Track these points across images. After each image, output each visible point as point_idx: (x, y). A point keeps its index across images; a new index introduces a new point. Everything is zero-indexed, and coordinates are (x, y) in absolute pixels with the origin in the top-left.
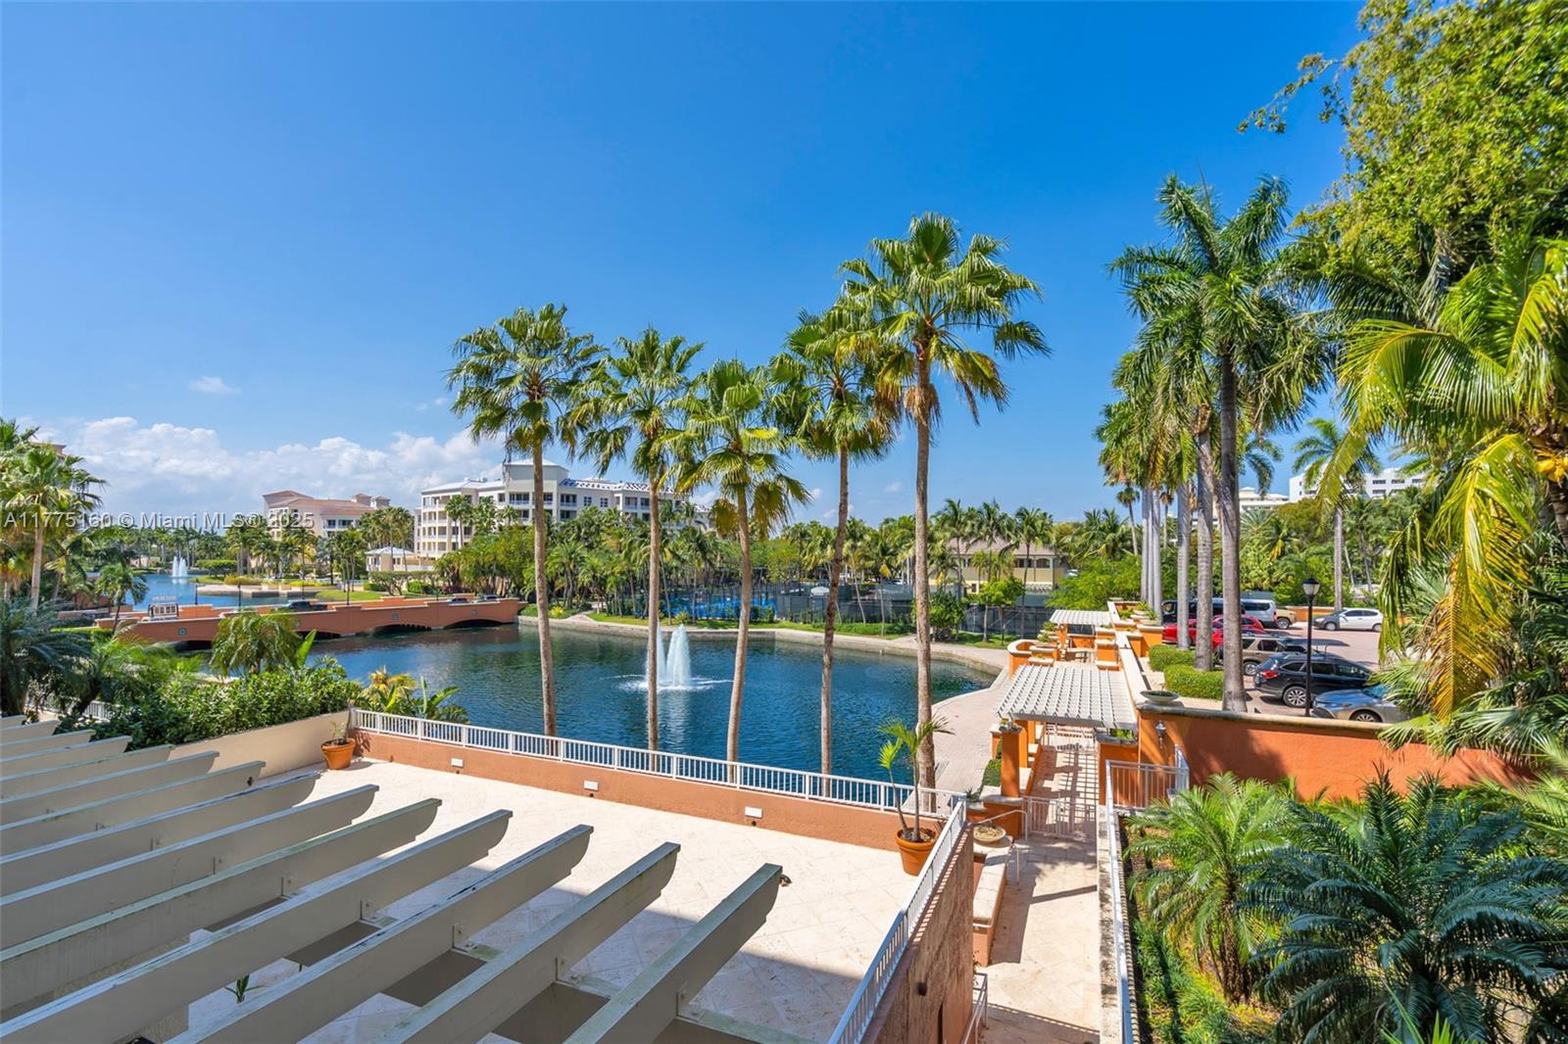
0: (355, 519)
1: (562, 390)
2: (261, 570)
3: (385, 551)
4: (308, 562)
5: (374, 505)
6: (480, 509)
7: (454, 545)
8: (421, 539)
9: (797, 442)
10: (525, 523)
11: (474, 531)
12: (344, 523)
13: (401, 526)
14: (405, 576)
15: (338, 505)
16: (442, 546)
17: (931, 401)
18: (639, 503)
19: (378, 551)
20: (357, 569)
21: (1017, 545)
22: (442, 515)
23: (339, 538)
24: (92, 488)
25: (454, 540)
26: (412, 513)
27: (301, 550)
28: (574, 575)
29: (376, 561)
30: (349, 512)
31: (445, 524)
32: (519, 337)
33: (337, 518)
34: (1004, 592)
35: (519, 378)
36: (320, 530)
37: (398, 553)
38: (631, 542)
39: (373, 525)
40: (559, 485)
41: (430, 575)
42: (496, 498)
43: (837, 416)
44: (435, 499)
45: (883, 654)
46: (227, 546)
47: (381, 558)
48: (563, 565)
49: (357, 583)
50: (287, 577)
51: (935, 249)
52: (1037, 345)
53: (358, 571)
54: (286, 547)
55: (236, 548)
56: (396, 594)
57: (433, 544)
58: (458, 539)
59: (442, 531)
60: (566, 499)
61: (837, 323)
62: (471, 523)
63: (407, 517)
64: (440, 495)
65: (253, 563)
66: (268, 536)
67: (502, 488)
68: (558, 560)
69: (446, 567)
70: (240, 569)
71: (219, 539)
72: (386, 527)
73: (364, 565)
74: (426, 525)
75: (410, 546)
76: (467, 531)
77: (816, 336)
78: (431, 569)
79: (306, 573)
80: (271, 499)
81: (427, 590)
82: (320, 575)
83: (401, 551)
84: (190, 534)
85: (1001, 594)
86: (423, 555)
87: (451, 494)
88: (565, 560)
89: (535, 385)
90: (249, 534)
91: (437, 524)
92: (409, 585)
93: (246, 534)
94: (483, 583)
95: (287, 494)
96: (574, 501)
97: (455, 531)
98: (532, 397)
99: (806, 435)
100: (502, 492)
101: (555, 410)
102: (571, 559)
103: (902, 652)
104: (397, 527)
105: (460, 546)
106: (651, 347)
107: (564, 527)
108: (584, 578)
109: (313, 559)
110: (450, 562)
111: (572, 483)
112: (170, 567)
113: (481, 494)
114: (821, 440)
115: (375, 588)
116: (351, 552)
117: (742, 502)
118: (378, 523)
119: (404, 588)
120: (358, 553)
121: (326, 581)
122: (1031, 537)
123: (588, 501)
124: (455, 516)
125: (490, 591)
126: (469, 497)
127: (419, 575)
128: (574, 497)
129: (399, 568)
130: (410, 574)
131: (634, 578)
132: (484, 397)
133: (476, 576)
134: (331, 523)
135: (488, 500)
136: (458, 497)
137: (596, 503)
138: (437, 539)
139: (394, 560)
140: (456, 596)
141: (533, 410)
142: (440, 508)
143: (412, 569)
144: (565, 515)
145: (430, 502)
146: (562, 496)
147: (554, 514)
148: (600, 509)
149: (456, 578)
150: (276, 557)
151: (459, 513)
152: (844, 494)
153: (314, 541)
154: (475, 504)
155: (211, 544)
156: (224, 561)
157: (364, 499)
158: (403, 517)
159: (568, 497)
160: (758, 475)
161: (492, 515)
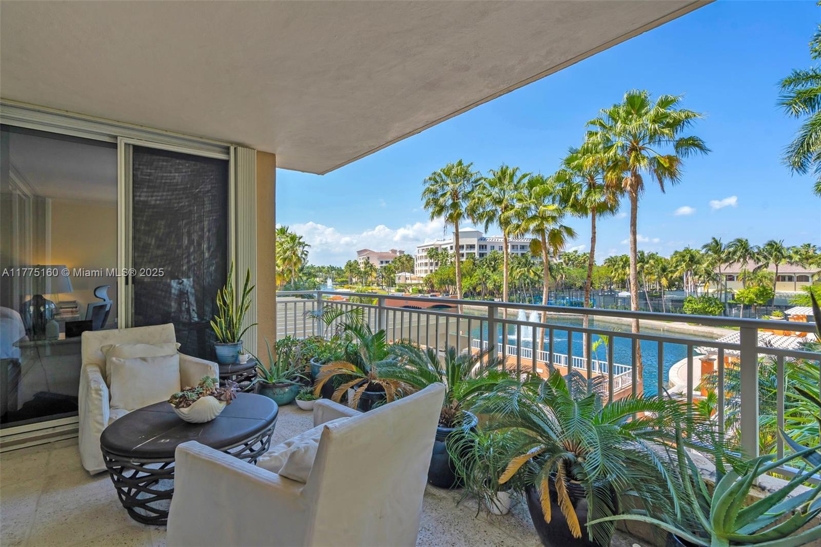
0: (391, 260)
1: (466, 196)
2: (356, 283)
3: (403, 274)
4: (373, 279)
5: (398, 254)
6: (442, 254)
7: (431, 271)
8: (417, 269)
9: (569, 209)
10: (462, 260)
11: (440, 264)
12: (387, 262)
13: (409, 262)
14: (411, 285)
15: (384, 254)
16: (426, 271)
17: (638, 182)
18: (519, 248)
19: (400, 274)
20: (392, 282)
21: (766, 266)
22: (426, 257)
23: (385, 268)
24: (306, 248)
25: (431, 269)
26: (414, 257)
27: (371, 274)
28: (485, 284)
29: (399, 279)
30: (389, 257)
31: (427, 261)
32: (447, 174)
33: (384, 260)
34: (756, 296)
35: (449, 193)
36: (378, 266)
37: (408, 275)
38: (512, 268)
39: (398, 262)
40: (478, 240)
41: (421, 284)
42: (449, 248)
43: (588, 195)
44: (423, 250)
45: (663, 330)
46: (345, 273)
47: (401, 277)
48: (480, 279)
49: (392, 288)
50: (366, 286)
51: (637, 107)
52: (702, 148)
53: (392, 283)
54: (366, 273)
55: (348, 274)
56: (407, 293)
57: (422, 271)
58: (433, 268)
59: (426, 264)
60: (482, 247)
61: (586, 151)
62: (438, 260)
63: (411, 258)
64: (425, 248)
65: (354, 280)
66: (359, 268)
67: (452, 243)
68: (478, 277)
69: (428, 281)
70: (349, 283)
71: (342, 270)
72: (403, 263)
73: (395, 280)
74: (419, 262)
75: (413, 272)
76: (437, 264)
77: (576, 158)
78: (421, 282)
79: (373, 284)
80: (360, 253)
81: (420, 291)
82: (378, 285)
83: (409, 274)
84: (333, 268)
85: (753, 297)
86: (418, 276)
87: (429, 247)
88: (481, 277)
89: (455, 195)
90: (352, 267)
91: (424, 261)
92: (412, 289)
93: (352, 268)
94: (444, 289)
95: (365, 250)
96: (486, 248)
97: (431, 264)
98: (454, 200)
99: (573, 206)
100: (452, 245)
101: (464, 205)
102: (483, 276)
103: (677, 330)
104: (407, 263)
105: (433, 271)
106: (504, 173)
107: (481, 261)
108: (490, 286)
109: (375, 278)
110: (429, 278)
111: (485, 239)
112: (326, 282)
113: (443, 247)
114: (580, 208)
115: (399, 291)
116: (390, 275)
117: (544, 239)
118: (400, 261)
119: (411, 291)
120: (392, 275)
121: (380, 287)
122: (778, 260)
123: (493, 248)
124: (431, 257)
125: (447, 292)
126: (437, 249)
127: (416, 285)
128: (486, 246)
129: (408, 282)
130: (413, 284)
131: (515, 286)
132: (436, 202)
133: (440, 284)
134: (382, 262)
135: (445, 249)
136: (432, 249)
137: (496, 248)
138: (424, 268)
139: (406, 278)
140: (432, 294)
141: (455, 205)
142: (425, 254)
143: (414, 282)
144: (481, 255)
145: (420, 251)
146: (480, 246)
147: (476, 254)
148: (499, 252)
149: (432, 286)
150: (362, 277)
151: (433, 256)
152: (594, 233)
153: (376, 270)
154: (440, 252)
155: (339, 272)
156: (345, 279)
157: (394, 251)
158: (410, 258)
159: (483, 246)
160: (550, 226)
161: (447, 256)
